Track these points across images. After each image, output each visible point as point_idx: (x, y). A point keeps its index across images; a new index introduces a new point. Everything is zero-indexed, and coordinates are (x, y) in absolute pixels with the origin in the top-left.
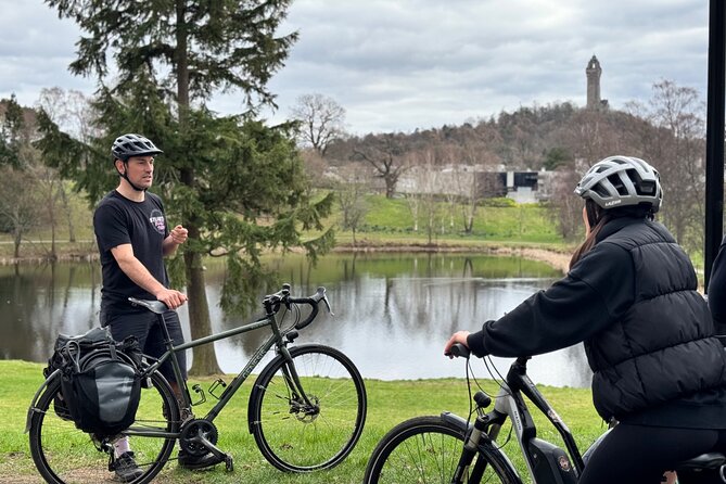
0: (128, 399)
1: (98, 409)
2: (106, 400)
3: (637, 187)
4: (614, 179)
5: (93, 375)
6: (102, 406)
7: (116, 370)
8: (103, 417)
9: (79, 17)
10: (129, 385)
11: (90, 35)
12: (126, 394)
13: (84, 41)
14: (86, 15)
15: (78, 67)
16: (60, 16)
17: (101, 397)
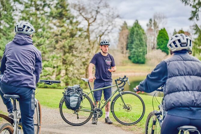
0: (77, 102)
1: (70, 104)
2: (72, 102)
3: (181, 45)
4: (174, 42)
5: (69, 96)
6: (71, 103)
7: (75, 95)
8: (71, 106)
9: (191, 5)
10: (77, 99)
11: (194, 10)
12: (76, 101)
13: (193, 12)
14: (192, 4)
15: (191, 19)
16: (185, 5)
17: (71, 101)
